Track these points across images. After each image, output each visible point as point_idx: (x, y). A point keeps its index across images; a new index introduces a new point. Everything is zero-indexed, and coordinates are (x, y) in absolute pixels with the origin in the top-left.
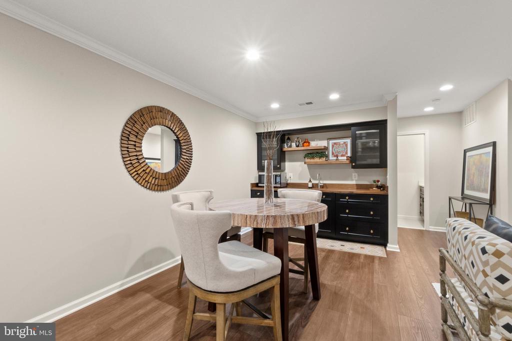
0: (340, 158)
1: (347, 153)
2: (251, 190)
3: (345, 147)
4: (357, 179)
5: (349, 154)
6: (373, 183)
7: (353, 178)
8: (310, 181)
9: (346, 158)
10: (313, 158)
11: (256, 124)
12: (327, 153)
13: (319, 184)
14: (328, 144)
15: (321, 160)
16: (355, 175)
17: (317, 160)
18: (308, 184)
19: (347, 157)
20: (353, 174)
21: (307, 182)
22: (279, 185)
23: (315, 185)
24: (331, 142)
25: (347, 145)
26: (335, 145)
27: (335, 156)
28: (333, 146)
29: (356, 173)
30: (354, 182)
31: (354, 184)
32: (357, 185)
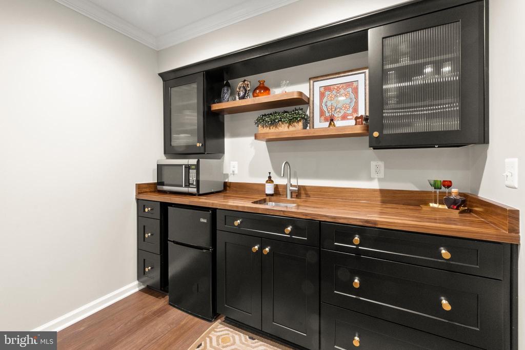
0: (339, 123)
1: (356, 110)
2: (138, 200)
3: (352, 96)
4: (382, 175)
5: (362, 111)
6: (432, 189)
7: (373, 174)
8: (270, 180)
9: (353, 122)
10: (273, 123)
11: (158, 54)
12: (308, 113)
13: (290, 188)
14: (311, 90)
15: (291, 128)
16: (377, 167)
17: (284, 129)
18: (264, 185)
19: (356, 118)
20: (373, 164)
21: (263, 180)
22: (194, 190)
23: (280, 190)
24: (318, 85)
25: (356, 91)
26: (327, 93)
27: (326, 120)
28: (322, 95)
29: (381, 160)
30: (375, 185)
31: (374, 190)
32: (383, 192)
